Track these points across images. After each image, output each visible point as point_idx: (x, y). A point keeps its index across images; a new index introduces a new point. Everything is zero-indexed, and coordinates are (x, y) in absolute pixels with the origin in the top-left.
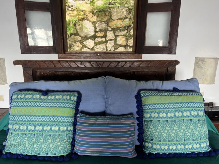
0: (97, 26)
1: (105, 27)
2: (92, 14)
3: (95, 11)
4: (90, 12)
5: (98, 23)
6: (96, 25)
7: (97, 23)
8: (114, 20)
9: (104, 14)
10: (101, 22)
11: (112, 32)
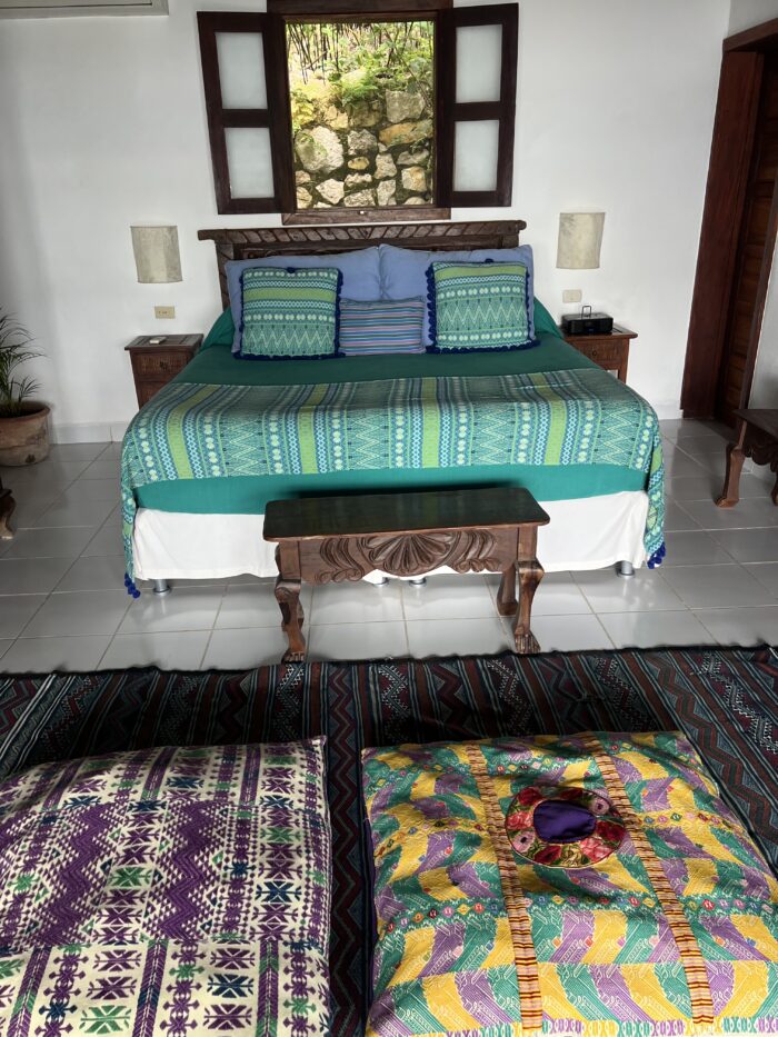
0: (349, 140)
1: (369, 143)
2: (335, 109)
3: (344, 101)
4: (330, 102)
5: (353, 132)
6: (347, 138)
7: (349, 133)
8: (393, 124)
9: (366, 108)
10: (359, 131)
11: (388, 157)
